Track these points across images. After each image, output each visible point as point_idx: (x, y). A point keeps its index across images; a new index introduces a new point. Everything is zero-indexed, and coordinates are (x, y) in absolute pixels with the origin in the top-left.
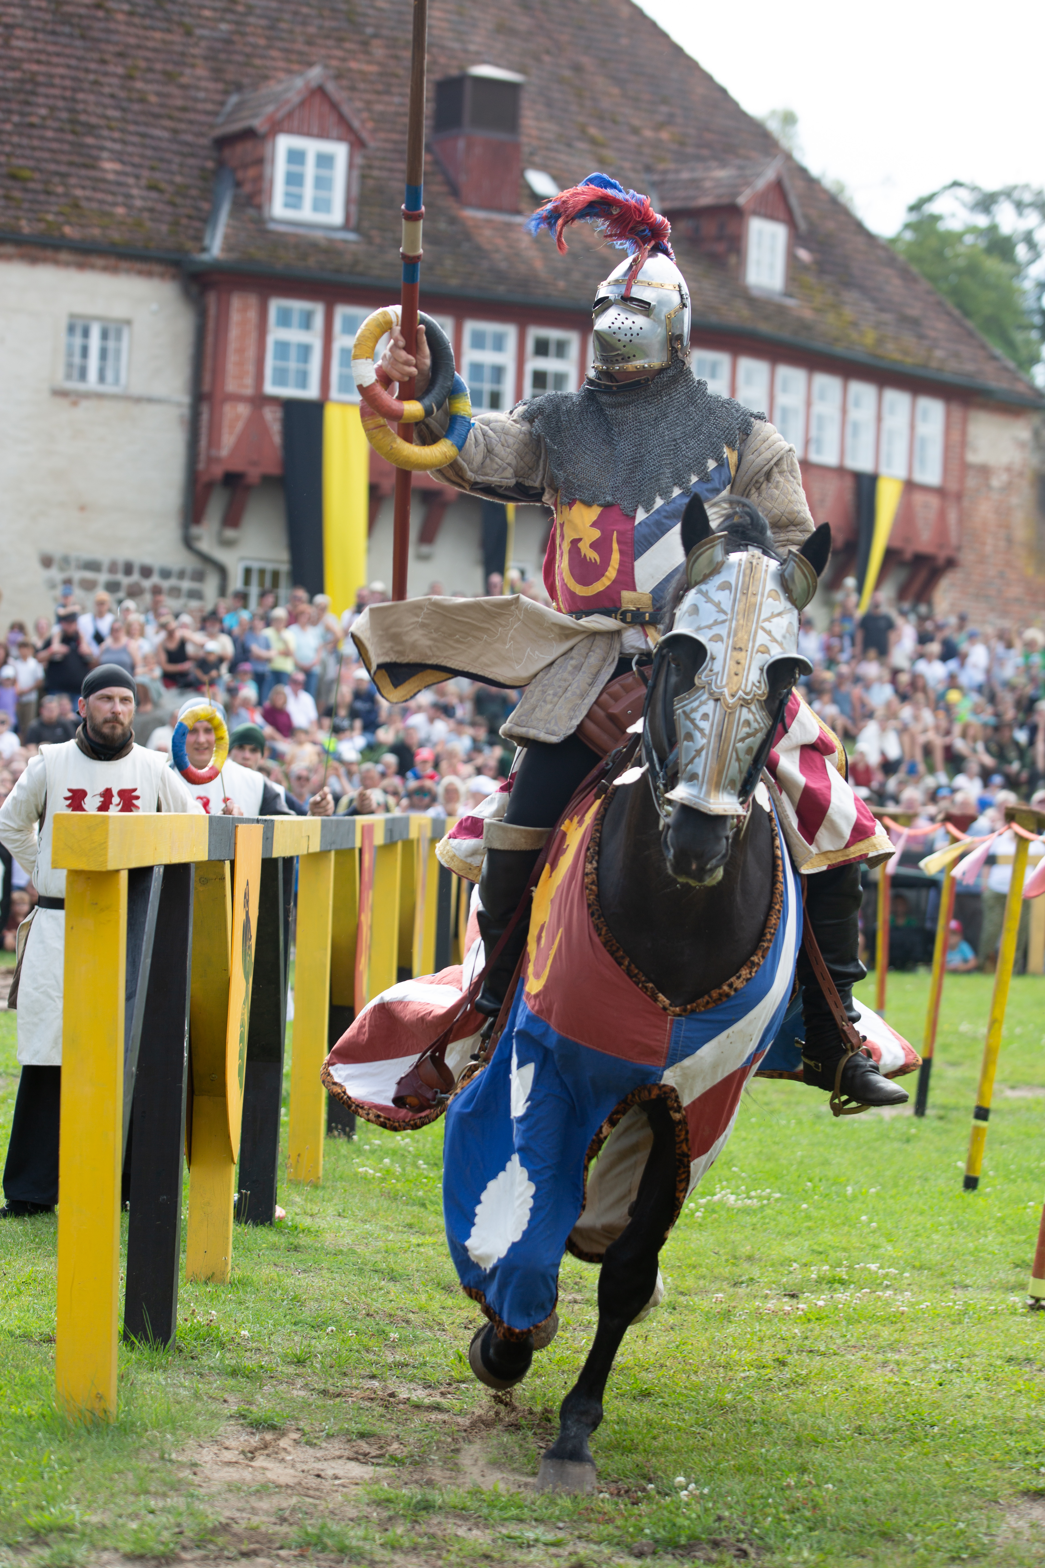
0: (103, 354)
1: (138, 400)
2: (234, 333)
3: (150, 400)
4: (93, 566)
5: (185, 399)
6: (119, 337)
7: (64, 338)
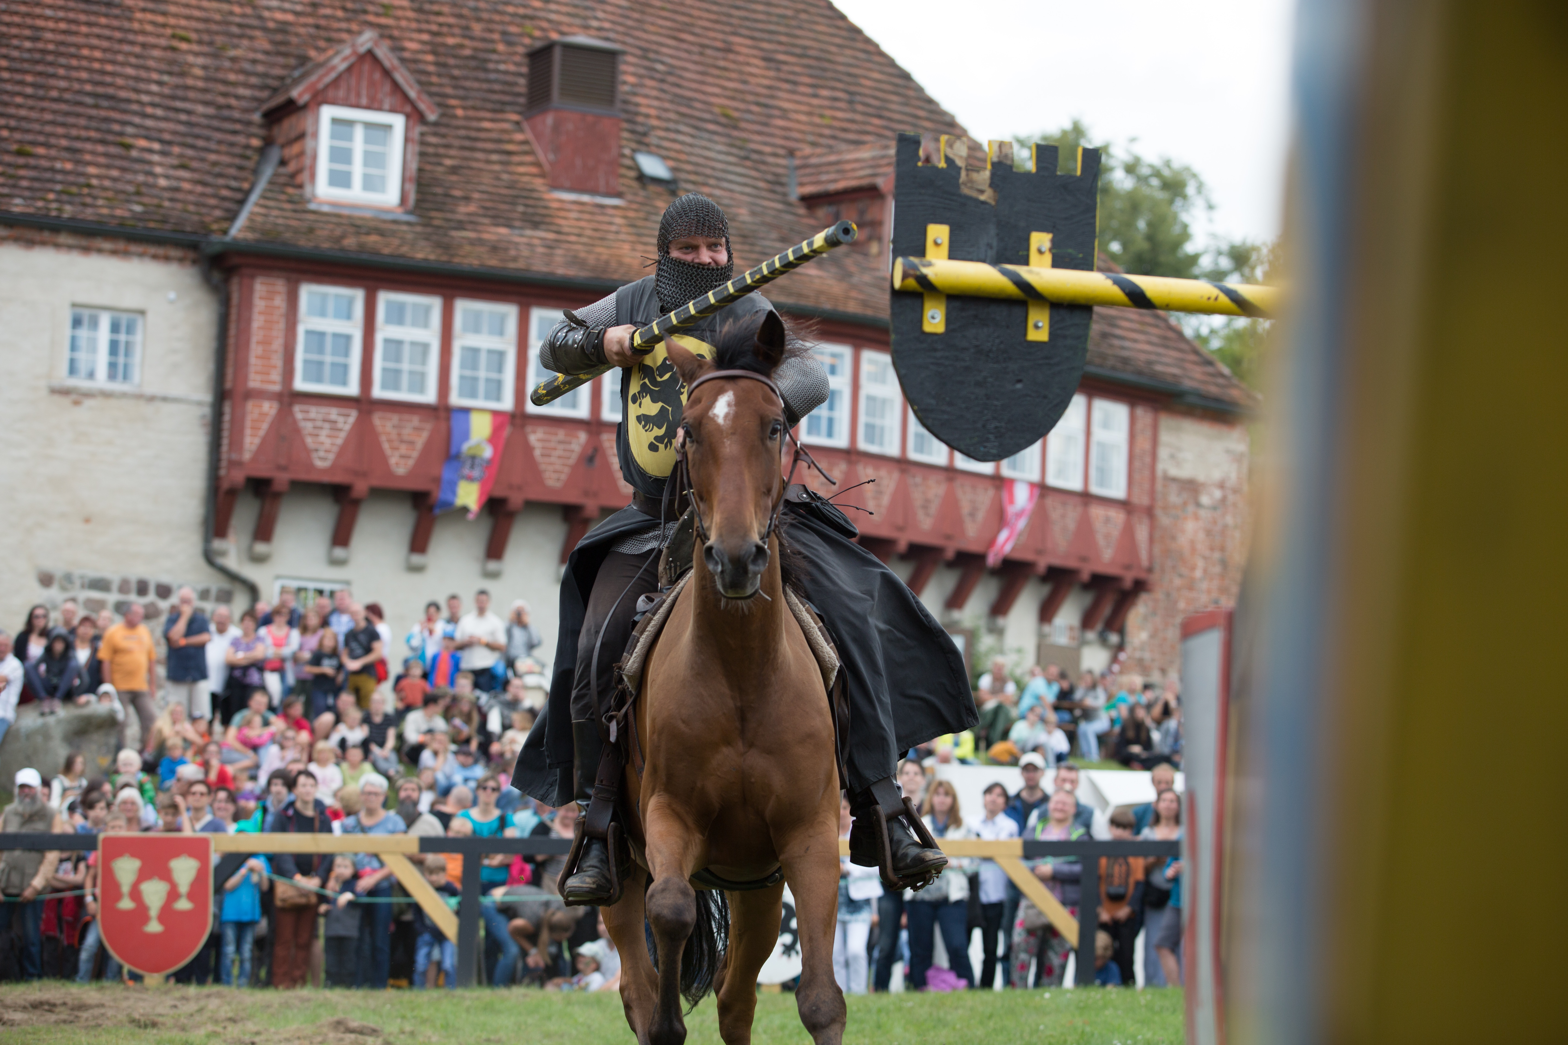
0: (114, 347)
1: (152, 399)
2: (257, 322)
3: (165, 399)
4: (101, 585)
5: (206, 396)
6: (130, 330)
7: (67, 331)
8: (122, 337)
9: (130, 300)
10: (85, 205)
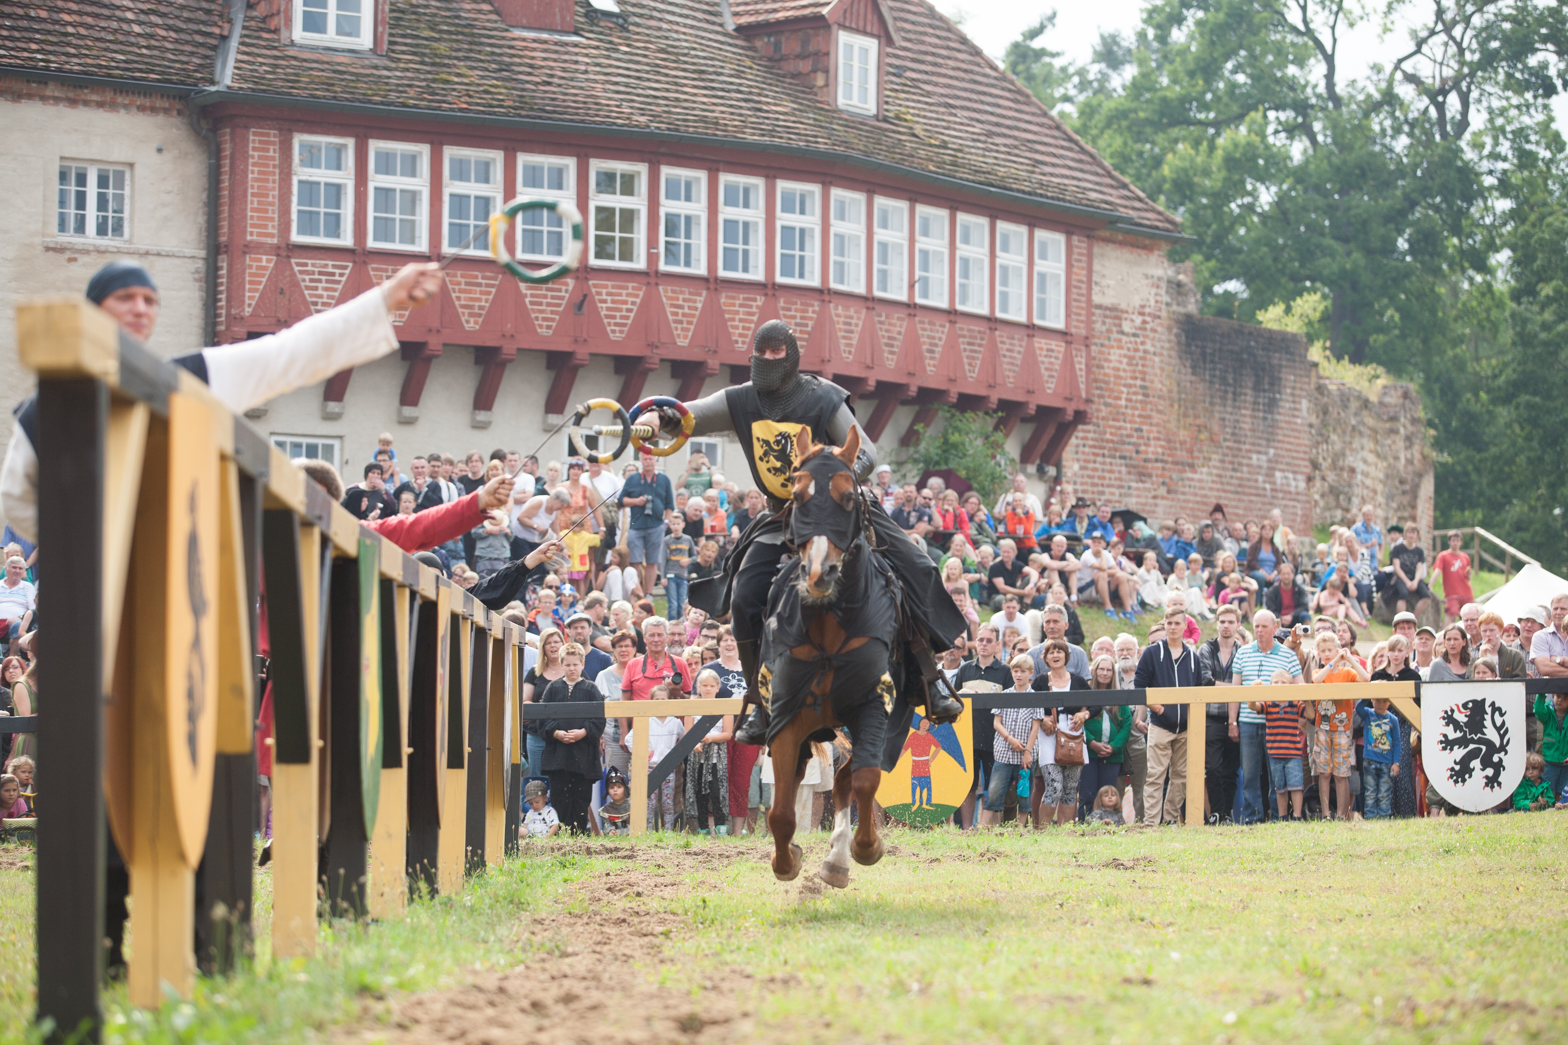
0: (103, 203)
1: (146, 254)
2: (252, 173)
3: (158, 255)
5: (198, 251)
6: (119, 183)
7: (56, 186)
8: (111, 191)
9: (118, 152)
10: (67, 55)
